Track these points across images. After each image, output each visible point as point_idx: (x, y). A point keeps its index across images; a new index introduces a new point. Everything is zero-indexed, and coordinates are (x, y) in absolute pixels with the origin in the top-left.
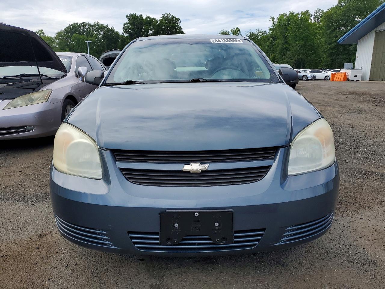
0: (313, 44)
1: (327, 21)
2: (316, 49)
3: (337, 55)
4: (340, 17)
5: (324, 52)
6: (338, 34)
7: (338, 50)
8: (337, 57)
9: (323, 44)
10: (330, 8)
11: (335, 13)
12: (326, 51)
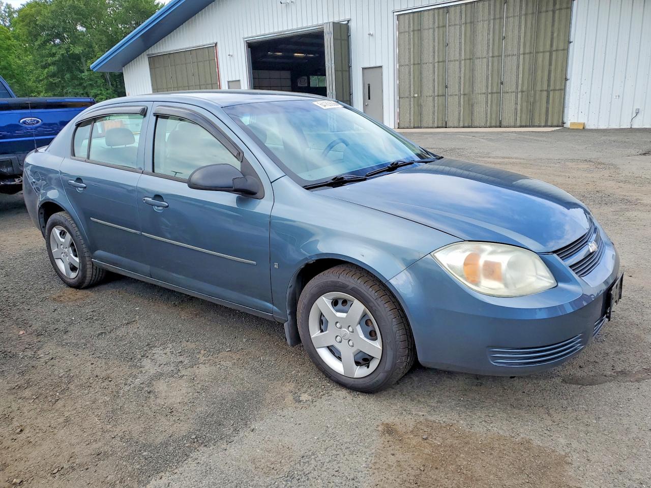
0: (10, 65)
1: (26, 25)
2: (18, 75)
3: (63, 87)
4: (50, 21)
5: (38, 81)
6: (55, 51)
7: (63, 78)
8: (65, 91)
9: (32, 67)
10: (24, 2)
11: (39, 13)
12: (41, 81)
